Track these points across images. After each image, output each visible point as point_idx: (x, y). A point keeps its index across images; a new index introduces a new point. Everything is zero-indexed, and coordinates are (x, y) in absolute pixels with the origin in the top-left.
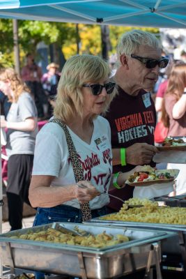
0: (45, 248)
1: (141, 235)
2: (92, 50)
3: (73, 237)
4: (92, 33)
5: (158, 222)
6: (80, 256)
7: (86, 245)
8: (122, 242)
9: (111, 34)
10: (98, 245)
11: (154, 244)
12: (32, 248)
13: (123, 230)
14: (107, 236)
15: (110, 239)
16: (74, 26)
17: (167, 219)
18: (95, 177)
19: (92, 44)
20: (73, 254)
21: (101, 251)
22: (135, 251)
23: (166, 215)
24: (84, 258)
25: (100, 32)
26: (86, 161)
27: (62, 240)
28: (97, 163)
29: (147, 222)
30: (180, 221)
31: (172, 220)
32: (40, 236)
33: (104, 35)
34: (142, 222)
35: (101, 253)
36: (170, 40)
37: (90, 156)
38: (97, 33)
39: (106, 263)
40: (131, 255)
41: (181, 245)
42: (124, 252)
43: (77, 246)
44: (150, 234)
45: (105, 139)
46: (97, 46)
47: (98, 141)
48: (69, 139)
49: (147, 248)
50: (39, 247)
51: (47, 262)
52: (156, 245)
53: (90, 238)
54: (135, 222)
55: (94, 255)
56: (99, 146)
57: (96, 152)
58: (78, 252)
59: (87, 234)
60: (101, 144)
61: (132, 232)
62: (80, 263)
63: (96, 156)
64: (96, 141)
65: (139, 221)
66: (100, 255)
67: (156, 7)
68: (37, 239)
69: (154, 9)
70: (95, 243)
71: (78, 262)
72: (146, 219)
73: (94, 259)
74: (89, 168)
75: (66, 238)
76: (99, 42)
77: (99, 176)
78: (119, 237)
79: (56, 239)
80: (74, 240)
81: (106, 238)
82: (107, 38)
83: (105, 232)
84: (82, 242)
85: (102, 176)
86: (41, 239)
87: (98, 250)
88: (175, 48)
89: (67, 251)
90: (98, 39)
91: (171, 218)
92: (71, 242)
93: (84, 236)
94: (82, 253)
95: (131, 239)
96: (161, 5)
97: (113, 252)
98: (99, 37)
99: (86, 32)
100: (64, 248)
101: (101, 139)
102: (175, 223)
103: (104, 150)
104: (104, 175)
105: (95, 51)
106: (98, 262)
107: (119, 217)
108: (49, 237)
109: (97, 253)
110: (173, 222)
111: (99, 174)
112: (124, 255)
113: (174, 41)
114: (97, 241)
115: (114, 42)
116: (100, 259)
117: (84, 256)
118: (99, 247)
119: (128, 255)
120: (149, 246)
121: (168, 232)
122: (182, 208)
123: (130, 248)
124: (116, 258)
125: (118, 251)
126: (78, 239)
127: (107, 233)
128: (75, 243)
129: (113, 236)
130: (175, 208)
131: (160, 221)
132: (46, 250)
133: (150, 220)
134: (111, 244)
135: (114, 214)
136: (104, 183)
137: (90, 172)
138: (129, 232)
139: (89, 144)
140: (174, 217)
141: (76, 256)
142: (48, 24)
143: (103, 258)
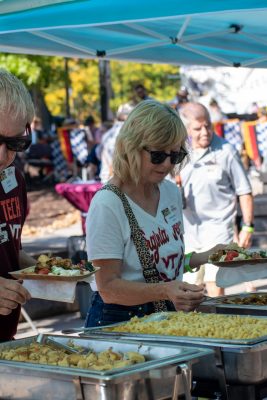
0: (27, 370)
1: (162, 352)
2: (86, 97)
3: (67, 356)
4: (87, 74)
5: (186, 334)
6: (77, 382)
7: (84, 367)
8: (135, 362)
9: (113, 76)
10: (102, 368)
11: (182, 366)
12: (8, 371)
13: (137, 346)
14: (113, 353)
15: (118, 358)
16: (63, 65)
17: (199, 331)
18: (164, 259)
19: (86, 90)
20: (67, 379)
21: (107, 375)
22: (155, 375)
23: (197, 325)
24: (82, 385)
25: (97, 73)
26: (152, 238)
27: (51, 360)
28: (166, 240)
29: (171, 334)
30: (216, 333)
31: (205, 332)
32: (19, 354)
33: (104, 77)
34: (163, 335)
35: (107, 378)
36: (194, 85)
37: (157, 232)
38: (94, 75)
39: (114, 392)
40: (148, 381)
41: (219, 366)
42: (138, 377)
43: (73, 368)
44: (175, 351)
45: (174, 209)
46: (93, 93)
47: (165, 212)
48: (129, 212)
49: (172, 372)
50: (18, 369)
51: (30, 390)
52: (184, 368)
53: (91, 357)
54: (154, 334)
55: (97, 381)
56: (167, 218)
57: (164, 226)
58: (74, 377)
59: (86, 351)
60: (169, 216)
61: (149, 349)
62: (77, 393)
63: (164, 231)
64: (163, 212)
65: (159, 333)
66: (105, 381)
67: (179, 36)
68: (16, 358)
69: (176, 40)
70: (98, 364)
71: (74, 390)
72: (169, 330)
73: (97, 387)
74: (155, 247)
75: (57, 357)
76: (96, 87)
77: (169, 257)
78: (131, 356)
79: (43, 359)
80: (68, 359)
81: (113, 357)
82: (108, 81)
83: (111, 348)
84: (80, 363)
85: (173, 257)
86: (22, 358)
87: (103, 373)
88: (201, 95)
89: (59, 375)
90: (94, 83)
91: (204, 330)
92: (64, 363)
93: (82, 353)
94: (80, 378)
95: (147, 359)
96: (185, 34)
97: (124, 377)
98: (96, 79)
99: (78, 72)
100: (54, 371)
101: (170, 209)
102: (210, 336)
103: (174, 223)
104: (176, 255)
105: (90, 99)
106: (102, 390)
107: (131, 327)
108: (32, 355)
109: (101, 378)
110: (207, 335)
111: (169, 254)
112: (138, 381)
113: (200, 86)
114: (100, 361)
115: (116, 87)
116: (106, 387)
117: (83, 382)
118: (104, 370)
119: (143, 382)
120: (175, 368)
121: (200, 349)
122: (219, 316)
123: (148, 371)
124: (128, 385)
125: (130, 375)
126: (74, 359)
127: (114, 350)
128: (70, 364)
129: (123, 354)
130: (208, 315)
131: (189, 333)
132: (28, 373)
133: (174, 331)
134: (121, 365)
135: (123, 323)
136: (176, 266)
137: (157, 253)
138: (145, 348)
139: (155, 215)
140: (209, 327)
141: (72, 382)
142: (25, 60)
143: (109, 386)
